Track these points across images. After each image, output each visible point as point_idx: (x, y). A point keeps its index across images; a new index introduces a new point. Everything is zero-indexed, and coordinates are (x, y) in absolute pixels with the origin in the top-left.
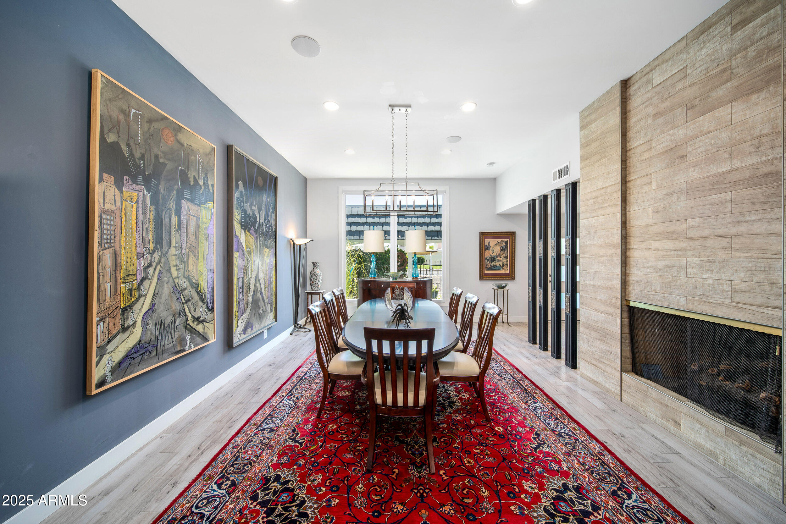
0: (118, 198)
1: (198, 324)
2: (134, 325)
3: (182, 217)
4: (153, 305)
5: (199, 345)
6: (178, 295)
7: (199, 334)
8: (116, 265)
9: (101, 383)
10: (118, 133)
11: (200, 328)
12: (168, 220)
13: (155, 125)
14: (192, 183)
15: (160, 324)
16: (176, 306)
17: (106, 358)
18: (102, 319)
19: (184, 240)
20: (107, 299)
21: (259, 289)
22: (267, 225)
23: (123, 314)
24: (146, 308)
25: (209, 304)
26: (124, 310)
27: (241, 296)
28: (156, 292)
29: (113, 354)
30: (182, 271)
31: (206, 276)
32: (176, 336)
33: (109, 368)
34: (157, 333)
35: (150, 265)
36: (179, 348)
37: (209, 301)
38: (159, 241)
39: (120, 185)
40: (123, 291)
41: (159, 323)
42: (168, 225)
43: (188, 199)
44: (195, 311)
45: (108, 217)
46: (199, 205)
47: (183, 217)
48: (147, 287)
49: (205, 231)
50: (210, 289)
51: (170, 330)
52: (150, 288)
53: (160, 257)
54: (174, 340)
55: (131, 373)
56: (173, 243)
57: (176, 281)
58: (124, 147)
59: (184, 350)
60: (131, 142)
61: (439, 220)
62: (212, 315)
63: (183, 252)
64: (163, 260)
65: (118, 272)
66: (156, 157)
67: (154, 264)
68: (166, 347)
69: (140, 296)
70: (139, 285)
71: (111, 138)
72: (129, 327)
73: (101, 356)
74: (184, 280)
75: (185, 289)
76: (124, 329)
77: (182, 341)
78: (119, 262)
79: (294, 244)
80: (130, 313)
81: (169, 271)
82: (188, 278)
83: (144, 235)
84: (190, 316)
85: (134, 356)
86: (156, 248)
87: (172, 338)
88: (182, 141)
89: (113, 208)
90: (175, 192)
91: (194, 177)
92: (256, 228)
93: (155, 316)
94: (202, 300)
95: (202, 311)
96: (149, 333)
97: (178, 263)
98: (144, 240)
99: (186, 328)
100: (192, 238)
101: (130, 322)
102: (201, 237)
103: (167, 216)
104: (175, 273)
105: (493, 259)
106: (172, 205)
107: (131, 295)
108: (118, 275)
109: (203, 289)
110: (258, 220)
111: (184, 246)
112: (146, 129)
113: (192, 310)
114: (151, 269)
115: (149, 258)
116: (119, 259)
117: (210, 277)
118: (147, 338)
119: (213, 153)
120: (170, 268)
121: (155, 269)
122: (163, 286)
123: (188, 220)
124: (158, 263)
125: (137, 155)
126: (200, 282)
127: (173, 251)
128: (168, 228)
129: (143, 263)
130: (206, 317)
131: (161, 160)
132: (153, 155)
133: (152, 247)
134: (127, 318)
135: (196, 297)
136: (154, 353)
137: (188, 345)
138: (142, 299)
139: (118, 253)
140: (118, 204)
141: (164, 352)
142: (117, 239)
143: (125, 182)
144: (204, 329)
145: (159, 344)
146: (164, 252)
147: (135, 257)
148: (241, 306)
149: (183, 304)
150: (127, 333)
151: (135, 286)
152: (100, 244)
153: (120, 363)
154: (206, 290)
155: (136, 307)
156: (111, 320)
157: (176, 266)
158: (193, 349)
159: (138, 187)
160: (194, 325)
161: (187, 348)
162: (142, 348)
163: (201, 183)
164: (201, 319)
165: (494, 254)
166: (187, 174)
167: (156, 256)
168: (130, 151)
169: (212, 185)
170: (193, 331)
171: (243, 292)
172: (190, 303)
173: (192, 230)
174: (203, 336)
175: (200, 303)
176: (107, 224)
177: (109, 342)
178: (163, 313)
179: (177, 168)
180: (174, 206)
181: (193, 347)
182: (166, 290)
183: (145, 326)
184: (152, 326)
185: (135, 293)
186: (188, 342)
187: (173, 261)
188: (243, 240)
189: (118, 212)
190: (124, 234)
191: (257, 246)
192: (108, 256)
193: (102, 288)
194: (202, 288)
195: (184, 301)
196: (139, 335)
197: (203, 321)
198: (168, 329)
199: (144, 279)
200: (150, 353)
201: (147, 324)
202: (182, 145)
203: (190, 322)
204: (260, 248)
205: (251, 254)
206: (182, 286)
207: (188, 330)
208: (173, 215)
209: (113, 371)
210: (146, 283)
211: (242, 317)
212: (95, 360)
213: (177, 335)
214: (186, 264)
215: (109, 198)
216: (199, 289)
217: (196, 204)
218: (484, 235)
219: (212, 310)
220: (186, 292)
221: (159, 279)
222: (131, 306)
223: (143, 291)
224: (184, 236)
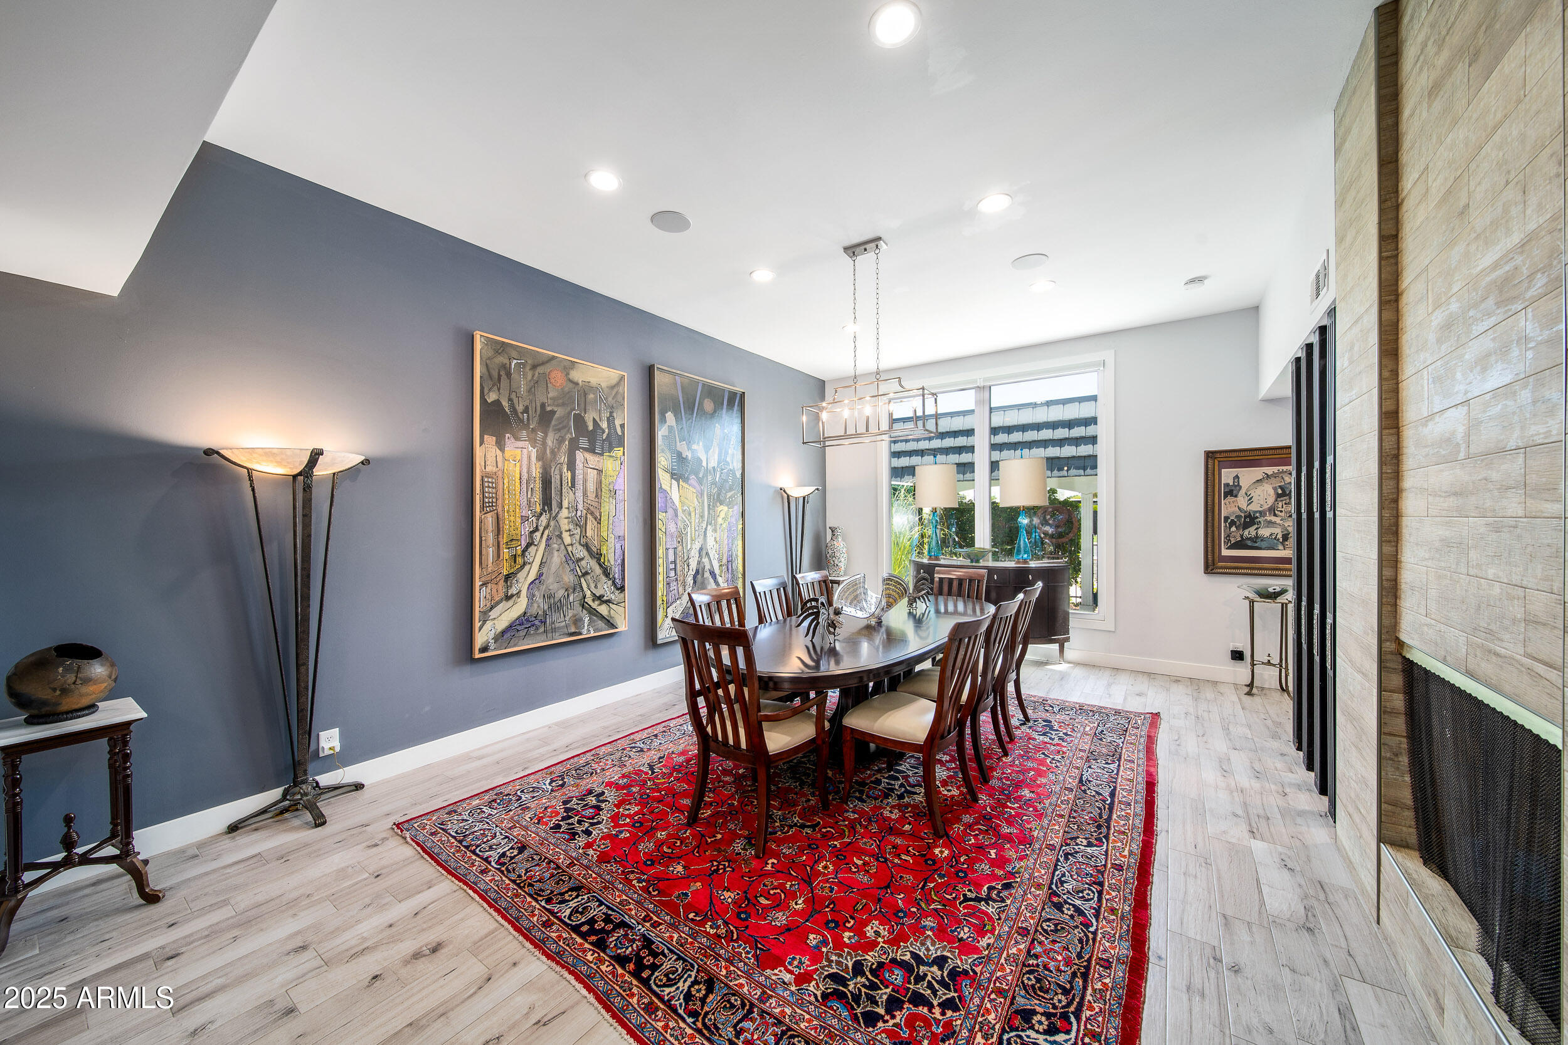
0: (500, 459)
1: (600, 605)
2: (519, 593)
3: (577, 472)
4: (540, 575)
5: (601, 631)
6: (572, 566)
7: (602, 617)
8: (498, 530)
9: (484, 649)
10: (499, 389)
11: (603, 609)
12: (558, 477)
13: (540, 370)
14: (591, 428)
15: (549, 598)
16: (569, 578)
17: (489, 624)
18: (484, 584)
19: (580, 500)
20: (490, 565)
21: (708, 567)
22: (722, 470)
23: (506, 581)
24: (532, 576)
25: (617, 581)
26: (507, 577)
27: (672, 574)
28: (544, 560)
29: (495, 621)
30: (578, 537)
31: (613, 545)
32: (570, 615)
33: (492, 635)
34: (546, 608)
35: (537, 529)
36: (573, 630)
37: (616, 576)
38: (547, 501)
39: (500, 445)
40: (506, 556)
41: (548, 596)
42: (559, 483)
43: (585, 449)
44: (596, 587)
45: (490, 480)
46: (602, 454)
47: (579, 472)
48: (533, 554)
49: (611, 487)
50: (619, 561)
51: (562, 606)
52: (536, 555)
53: (549, 520)
54: (567, 619)
55: (515, 645)
56: (565, 504)
57: (570, 548)
58: (505, 404)
59: (580, 634)
60: (513, 396)
61: (1090, 431)
62: (622, 595)
63: (579, 513)
64: (552, 523)
65: (501, 536)
66: (543, 406)
67: (541, 529)
68: (557, 625)
69: (524, 564)
70: (524, 551)
71: (492, 397)
72: (512, 596)
73: (485, 622)
74: (580, 548)
75: (582, 559)
76: (508, 598)
77: (577, 621)
78: (501, 526)
79: (788, 496)
80: (514, 581)
81: (560, 536)
82: (587, 547)
83: (529, 496)
84: (588, 593)
85: (519, 628)
86: (543, 510)
87: (565, 616)
88: (576, 380)
89: (495, 469)
90: (567, 443)
91: (594, 419)
92: (701, 475)
93: (543, 588)
94: (606, 573)
95: (605, 588)
96: (535, 605)
97: (571, 527)
98: (529, 501)
99: (583, 606)
100: (591, 496)
101: (513, 591)
102: (605, 494)
103: (557, 472)
104: (567, 539)
105: (1250, 520)
106: (563, 458)
107: (515, 562)
108: (500, 539)
109: (608, 560)
110: (704, 464)
111: (580, 507)
112: (529, 377)
113: (592, 586)
114: (538, 535)
115: (535, 521)
116: (501, 522)
117: (618, 546)
118: (534, 610)
119: (622, 383)
120: (561, 533)
121: (542, 534)
122: (552, 553)
123: (585, 474)
124: (546, 528)
125: (520, 408)
126: (604, 551)
127: (564, 513)
128: (559, 487)
129: (527, 528)
130: (613, 597)
131: (549, 409)
132: (538, 405)
133: (538, 509)
134: (511, 587)
135: (598, 570)
136: (542, 630)
137: (586, 628)
138: (527, 567)
139: (500, 516)
140: (500, 465)
141: (554, 630)
142: (500, 502)
143: (507, 440)
144: (609, 611)
145: (548, 620)
146: (554, 515)
147: (519, 520)
148: (671, 589)
149: (579, 577)
150: (511, 602)
151: (519, 552)
152: (482, 508)
153: (503, 632)
154: (612, 563)
155: (521, 575)
156: (494, 586)
157: (570, 530)
158: (592, 634)
159: (520, 444)
160: (594, 605)
161: (585, 631)
162: (528, 620)
163: (604, 425)
164: (605, 598)
165: (1254, 507)
166: (583, 418)
167: (544, 520)
168: (512, 407)
169: (621, 425)
170: (593, 612)
171: (675, 569)
172: (588, 577)
173: (591, 487)
174: (609, 621)
175: (604, 578)
176: (489, 487)
177: (492, 608)
178: (550, 583)
179: (570, 413)
180: (566, 459)
181: (592, 632)
182: (557, 558)
183: (531, 597)
184: (538, 598)
185: (520, 560)
186: (586, 625)
187: (565, 525)
188: (675, 495)
189: (500, 473)
190: (506, 496)
191: (703, 503)
192: (490, 519)
193: (484, 552)
194: (606, 559)
195: (580, 574)
196: (525, 606)
197: (608, 602)
198: (559, 604)
199: (529, 545)
200: (537, 629)
201: (534, 596)
202: (577, 384)
203: (589, 600)
204: (709, 505)
205: (690, 514)
206: (578, 556)
207: (586, 610)
208: (565, 470)
209: (496, 639)
210: (532, 549)
211: (674, 605)
212: (477, 624)
213: (571, 613)
214: (583, 528)
215: (491, 460)
216: (602, 560)
217: (598, 453)
218: (1215, 460)
219: (622, 589)
220: (583, 563)
221: (547, 545)
222: (514, 574)
223: (529, 557)
224: (579, 494)
